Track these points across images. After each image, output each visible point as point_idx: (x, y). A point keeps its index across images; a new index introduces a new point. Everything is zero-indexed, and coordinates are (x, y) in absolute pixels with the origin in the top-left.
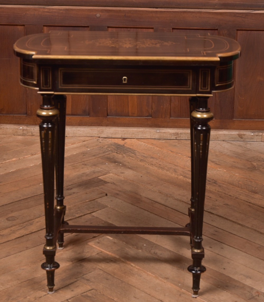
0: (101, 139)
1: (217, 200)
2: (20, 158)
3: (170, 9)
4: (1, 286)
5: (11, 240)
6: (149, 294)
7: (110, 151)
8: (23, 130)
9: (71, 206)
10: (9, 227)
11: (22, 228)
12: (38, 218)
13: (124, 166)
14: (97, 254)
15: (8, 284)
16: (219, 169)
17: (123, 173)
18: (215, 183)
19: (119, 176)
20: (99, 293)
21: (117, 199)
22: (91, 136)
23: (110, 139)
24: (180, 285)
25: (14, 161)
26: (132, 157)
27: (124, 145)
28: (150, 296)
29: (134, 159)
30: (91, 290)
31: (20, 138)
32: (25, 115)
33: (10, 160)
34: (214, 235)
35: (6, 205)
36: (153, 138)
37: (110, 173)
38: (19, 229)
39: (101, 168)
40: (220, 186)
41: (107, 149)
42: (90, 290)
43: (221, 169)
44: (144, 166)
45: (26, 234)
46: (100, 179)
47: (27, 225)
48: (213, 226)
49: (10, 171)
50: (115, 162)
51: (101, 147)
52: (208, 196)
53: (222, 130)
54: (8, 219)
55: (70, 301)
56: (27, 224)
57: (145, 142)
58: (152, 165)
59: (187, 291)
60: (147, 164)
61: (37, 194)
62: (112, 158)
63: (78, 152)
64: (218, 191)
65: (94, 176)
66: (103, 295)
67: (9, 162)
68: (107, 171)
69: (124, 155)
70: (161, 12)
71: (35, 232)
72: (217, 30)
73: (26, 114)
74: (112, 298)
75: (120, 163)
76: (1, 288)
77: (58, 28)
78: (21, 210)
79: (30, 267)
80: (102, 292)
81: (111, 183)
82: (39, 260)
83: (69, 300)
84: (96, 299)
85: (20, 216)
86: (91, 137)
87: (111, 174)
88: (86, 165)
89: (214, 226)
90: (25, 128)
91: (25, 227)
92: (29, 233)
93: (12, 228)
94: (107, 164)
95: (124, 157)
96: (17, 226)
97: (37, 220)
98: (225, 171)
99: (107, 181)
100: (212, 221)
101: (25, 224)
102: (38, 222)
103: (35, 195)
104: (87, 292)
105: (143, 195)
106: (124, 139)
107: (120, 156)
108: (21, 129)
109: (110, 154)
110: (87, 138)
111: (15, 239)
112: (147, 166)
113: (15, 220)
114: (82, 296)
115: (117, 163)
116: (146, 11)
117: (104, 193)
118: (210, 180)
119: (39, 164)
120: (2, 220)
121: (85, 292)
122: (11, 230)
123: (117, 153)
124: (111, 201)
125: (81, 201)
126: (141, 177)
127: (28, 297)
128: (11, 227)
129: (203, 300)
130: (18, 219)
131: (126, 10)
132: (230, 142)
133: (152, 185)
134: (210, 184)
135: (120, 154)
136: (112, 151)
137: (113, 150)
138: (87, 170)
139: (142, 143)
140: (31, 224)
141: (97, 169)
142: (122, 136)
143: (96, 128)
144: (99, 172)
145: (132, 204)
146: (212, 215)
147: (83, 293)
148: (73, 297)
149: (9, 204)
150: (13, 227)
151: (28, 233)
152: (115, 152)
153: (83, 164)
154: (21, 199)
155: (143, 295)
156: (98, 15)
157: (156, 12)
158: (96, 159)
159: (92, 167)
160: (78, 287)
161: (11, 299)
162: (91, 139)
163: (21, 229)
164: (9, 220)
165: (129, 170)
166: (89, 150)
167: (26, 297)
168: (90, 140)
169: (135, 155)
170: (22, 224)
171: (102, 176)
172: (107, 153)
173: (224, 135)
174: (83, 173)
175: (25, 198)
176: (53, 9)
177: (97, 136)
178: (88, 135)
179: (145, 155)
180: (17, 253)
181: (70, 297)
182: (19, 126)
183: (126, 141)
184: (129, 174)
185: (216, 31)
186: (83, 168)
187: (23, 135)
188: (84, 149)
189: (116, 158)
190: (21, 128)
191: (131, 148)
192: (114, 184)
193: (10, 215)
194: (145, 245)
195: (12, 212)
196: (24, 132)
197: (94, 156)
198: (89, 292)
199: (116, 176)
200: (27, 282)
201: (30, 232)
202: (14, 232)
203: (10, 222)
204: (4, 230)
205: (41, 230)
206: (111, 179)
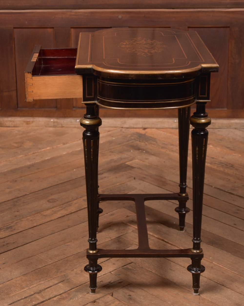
0: (124, 129)
1: (235, 182)
2: (54, 147)
3: (185, 9)
4: (50, 260)
5: (54, 219)
6: (183, 267)
7: (133, 139)
8: (54, 122)
9: (104, 189)
10: (51, 208)
11: (63, 209)
12: (76, 200)
13: (147, 152)
14: (133, 231)
15: (55, 259)
16: (234, 154)
17: (147, 159)
18: (232, 167)
19: (144, 161)
20: (138, 266)
21: (145, 182)
23: (132, 129)
24: (211, 258)
25: (49, 150)
26: (154, 144)
27: (145, 134)
28: (184, 268)
29: (155, 146)
30: (131, 263)
31: (51, 129)
32: (55, 109)
33: (45, 149)
34: (237, 213)
35: (46, 188)
36: (171, 127)
37: (135, 159)
38: (59, 210)
39: (127, 155)
40: (237, 170)
41: (130, 138)
42: (129, 264)
43: (235, 154)
44: (165, 152)
45: (67, 214)
46: (127, 165)
47: (66, 206)
48: (234, 205)
49: (46, 159)
50: (139, 149)
52: (227, 179)
53: (234, 119)
54: (48, 201)
55: (113, 273)
57: (164, 131)
58: (173, 151)
59: (218, 263)
60: (168, 151)
61: (72, 179)
62: (135, 145)
63: (104, 141)
64: (236, 174)
65: (122, 162)
66: (142, 267)
67: (44, 151)
68: (132, 157)
69: (146, 143)
70: (177, 12)
71: (74, 212)
72: (229, 27)
73: (56, 107)
74: (151, 270)
75: (144, 150)
76: (50, 262)
77: (84, 29)
78: (59, 193)
79: (74, 243)
80: (141, 265)
81: (138, 168)
82: (81, 237)
83: (111, 272)
84: (136, 272)
85: (59, 198)
86: (115, 127)
87: (137, 160)
88: (113, 152)
89: (236, 205)
90: (56, 120)
91: (65, 208)
92: (69, 213)
94: (132, 151)
95: (146, 145)
96: (58, 207)
97: (75, 202)
98: (240, 155)
99: (134, 167)
100: (233, 200)
101: (64, 205)
102: (76, 203)
103: (71, 179)
104: (127, 265)
105: (168, 178)
106: (145, 129)
107: (143, 144)
108: (52, 122)
109: (133, 142)
110: (111, 129)
111: (57, 218)
112: (168, 152)
113: (56, 202)
114: (123, 268)
115: (140, 151)
116: (164, 12)
117: (132, 177)
118: (227, 164)
119: (71, 152)
120: (44, 202)
121: (125, 266)
122: (53, 211)
123: (139, 141)
124: (139, 184)
125: (113, 185)
126: (164, 162)
127: (75, 270)
128: (53, 208)
129: (233, 272)
130: (58, 201)
131: (146, 12)
132: (241, 129)
133: (175, 169)
134: (227, 167)
135: (142, 142)
136: (135, 140)
138: (115, 157)
139: (162, 132)
140: (70, 205)
141: (124, 156)
142: (142, 126)
143: (119, 120)
144: (125, 158)
145: (159, 187)
146: (232, 196)
147: (123, 266)
148: (115, 270)
149: (48, 188)
150: (55, 208)
152: (137, 141)
153: (110, 152)
154: (58, 183)
155: (178, 267)
156: (120, 17)
157: (173, 12)
158: (122, 147)
159: (118, 154)
160: (118, 261)
161: (60, 271)
163: (61, 210)
164: (50, 202)
165: (153, 156)
166: (114, 139)
167: (73, 270)
168: (114, 130)
169: (157, 142)
170: (62, 206)
171: (129, 161)
172: (131, 142)
173: (236, 123)
174: (112, 160)
175: (62, 182)
176: (79, 12)
177: (120, 126)
178: (112, 126)
179: (166, 143)
180: (60, 231)
181: (113, 270)
182: (50, 119)
183: (147, 130)
184: (153, 159)
185: (228, 29)
186: (110, 155)
187: (54, 126)
188: (109, 139)
189: (139, 146)
190: (52, 120)
191: (152, 136)
192: (140, 168)
193: (50, 198)
194: (174, 223)
195: (52, 194)
196: (55, 124)
197: (120, 144)
198: (129, 265)
199: (141, 162)
200: (73, 256)
201: (70, 213)
202: (56, 212)
203: (51, 204)
204: (46, 211)
205: (80, 210)
206: (137, 164)
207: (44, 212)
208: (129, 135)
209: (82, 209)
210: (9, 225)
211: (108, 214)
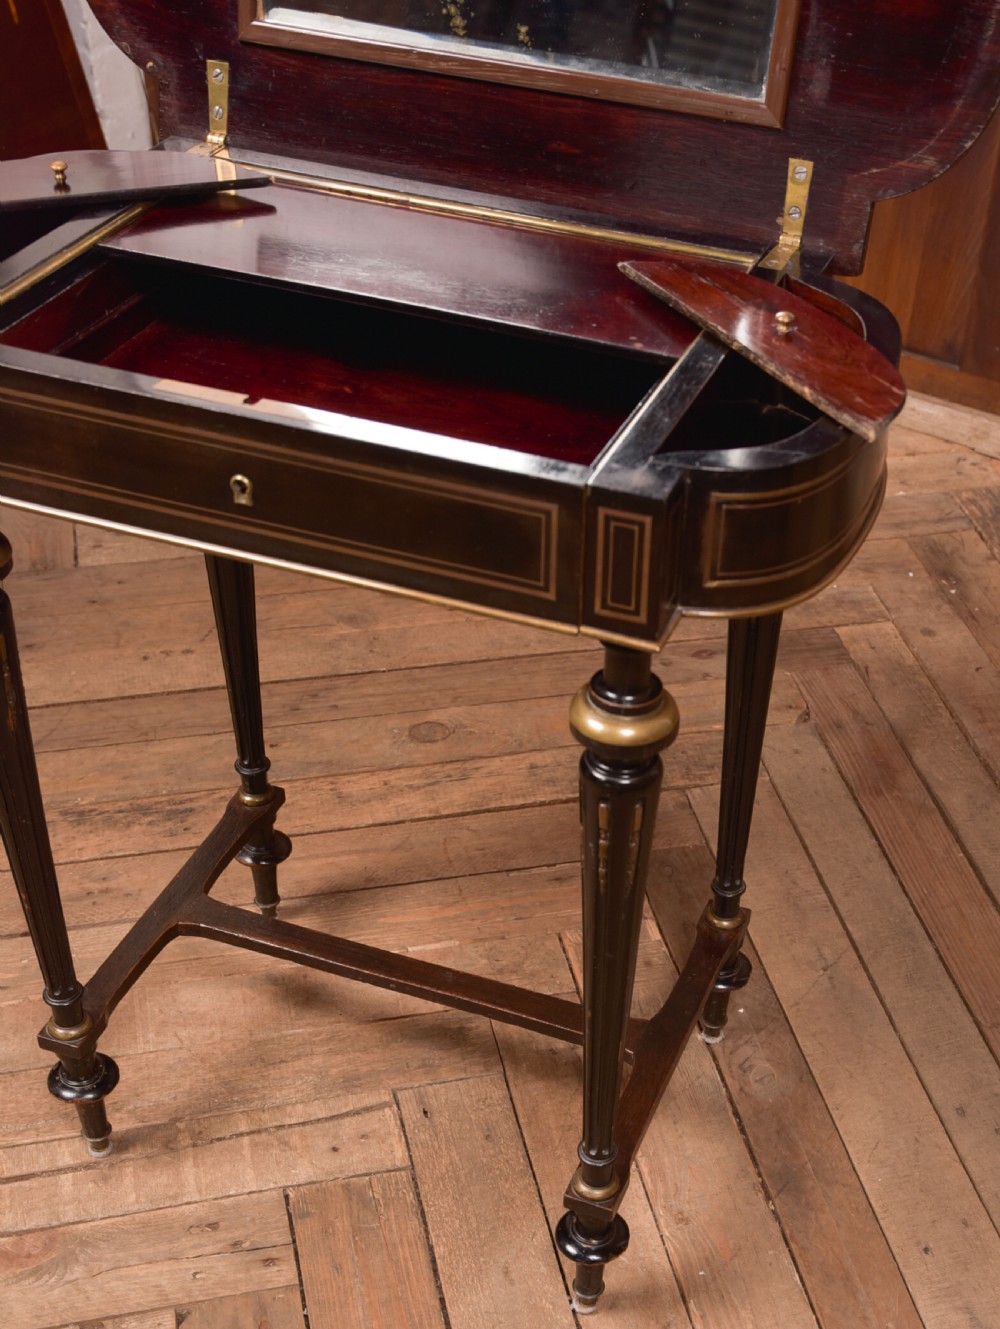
0: (971, 460)
7: (966, 517)
10: (391, 769)
11: (426, 785)
12: (506, 758)
13: (961, 599)
19: (908, 642)
21: (821, 750)
22: (947, 437)
35: (461, 664)
37: (889, 620)
38: (411, 787)
39: (876, 590)
41: (961, 508)
45: (417, 816)
46: (838, 637)
47: (449, 776)
50: (944, 573)
51: (946, 494)
54: (413, 729)
56: (453, 773)
62: (948, 549)
68: (884, 608)
71: (446, 816)
75: (959, 583)
78: (486, 701)
81: (859, 669)
85: (461, 726)
86: (947, 441)
87: (888, 627)
91: (435, 783)
92: (427, 815)
93: (393, 777)
94: (911, 574)
95: (990, 559)
96: (418, 771)
97: (497, 763)
99: (853, 656)
101: (448, 767)
102: (491, 774)
107: (980, 551)
109: (955, 531)
110: (929, 445)
111: (369, 826)
113: (434, 741)
115: (943, 582)
117: (800, 706)
120: (396, 731)
122: (386, 783)
123: (980, 533)
124: (795, 751)
125: (696, 724)
126: (978, 669)
128: (399, 767)
130: (445, 738)
135: (987, 541)
136: (970, 521)
137: (977, 519)
140: (465, 777)
141: (863, 589)
143: (968, 417)
144: (857, 604)
149: (473, 662)
150: (403, 773)
151: (422, 816)
152: (976, 529)
154: (523, 652)
158: (894, 542)
159: (851, 575)
162: (942, 451)
163: (417, 788)
164: (414, 737)
165: (961, 626)
166: (897, 497)
168: (934, 453)
170: (437, 768)
171: (853, 623)
172: (946, 527)
177: (965, 443)
178: (939, 433)
184: (948, 643)
189: (962, 558)
192: (866, 674)
193: (436, 715)
195: (455, 700)
197: (898, 526)
199: (899, 640)
201: (433, 815)
202: (388, 792)
203: (411, 746)
204: (365, 775)
205: (476, 813)
206: (873, 648)
207: (353, 778)
208: (965, 495)
209: (489, 811)
210: (191, 800)
211: (558, 866)
